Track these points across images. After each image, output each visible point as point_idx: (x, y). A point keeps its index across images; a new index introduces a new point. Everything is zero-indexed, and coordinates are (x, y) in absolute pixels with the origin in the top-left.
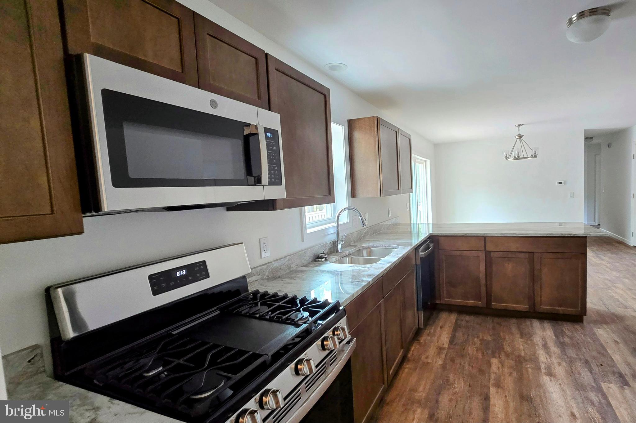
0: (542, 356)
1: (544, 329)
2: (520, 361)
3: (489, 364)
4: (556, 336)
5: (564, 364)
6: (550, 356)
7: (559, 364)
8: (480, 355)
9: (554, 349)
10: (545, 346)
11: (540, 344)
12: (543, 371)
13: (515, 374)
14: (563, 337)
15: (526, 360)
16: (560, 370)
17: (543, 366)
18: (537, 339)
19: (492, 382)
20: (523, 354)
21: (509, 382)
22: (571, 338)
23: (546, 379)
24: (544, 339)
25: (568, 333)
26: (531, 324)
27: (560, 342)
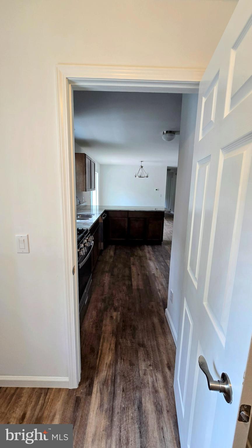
0: (148, 255)
1: (148, 247)
2: (140, 257)
3: (130, 259)
4: (153, 249)
5: (155, 257)
6: (150, 255)
7: (153, 257)
8: (126, 257)
9: (151, 253)
10: (149, 252)
11: (147, 252)
12: (148, 259)
13: (139, 261)
14: (155, 249)
15: (142, 257)
16: (153, 258)
17: (148, 258)
18: (146, 251)
19: (131, 263)
20: (141, 255)
21: (137, 263)
22: (157, 249)
23: (149, 261)
24: (148, 250)
25: (156, 248)
26: (144, 246)
27: (154, 251)
